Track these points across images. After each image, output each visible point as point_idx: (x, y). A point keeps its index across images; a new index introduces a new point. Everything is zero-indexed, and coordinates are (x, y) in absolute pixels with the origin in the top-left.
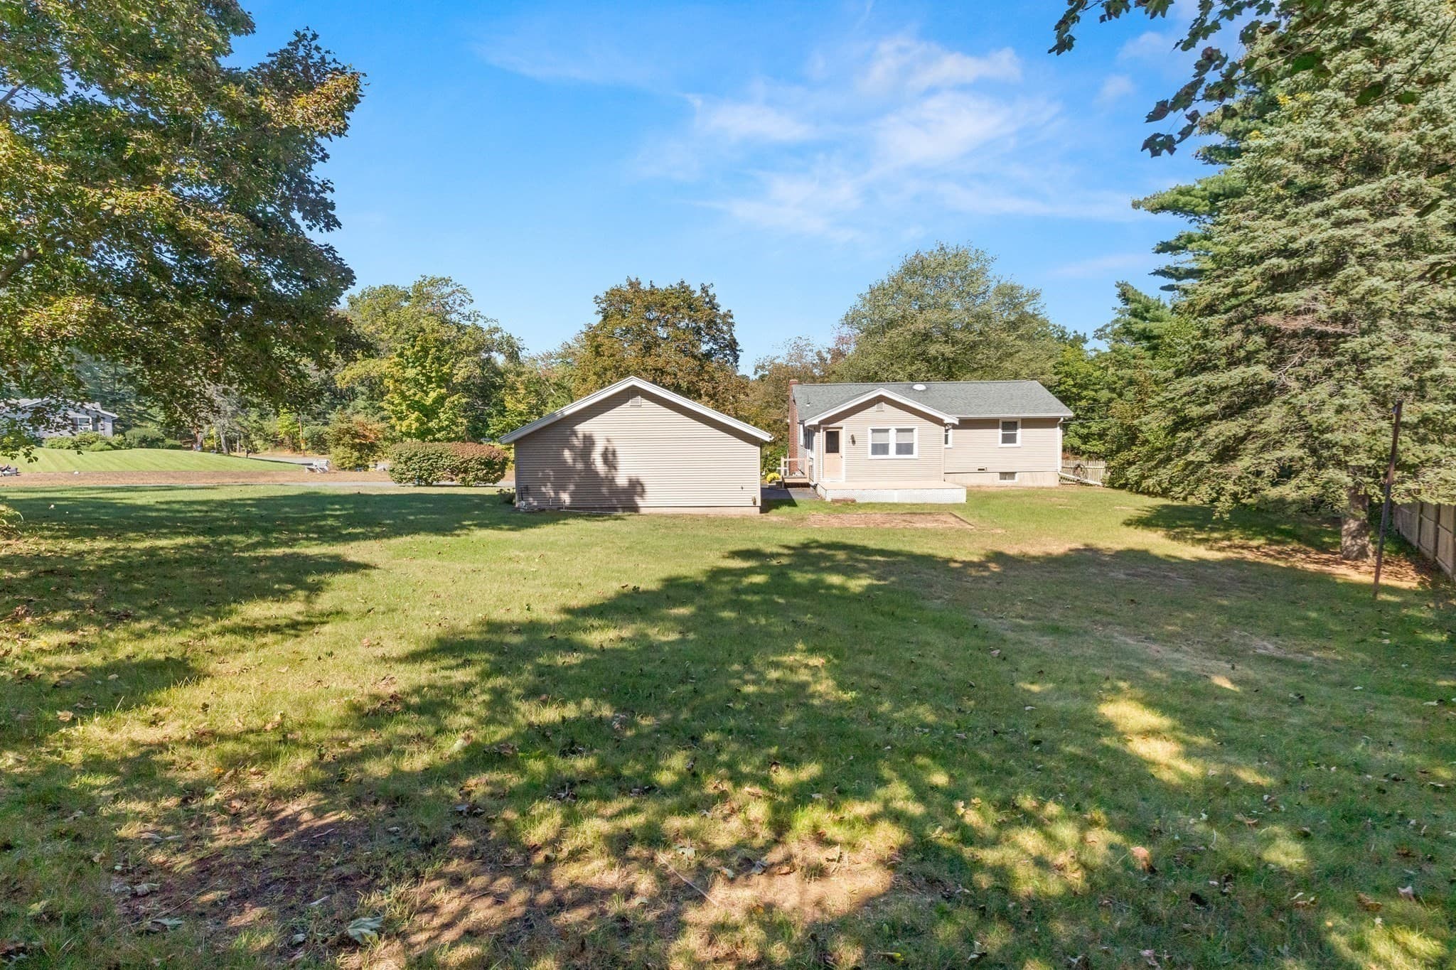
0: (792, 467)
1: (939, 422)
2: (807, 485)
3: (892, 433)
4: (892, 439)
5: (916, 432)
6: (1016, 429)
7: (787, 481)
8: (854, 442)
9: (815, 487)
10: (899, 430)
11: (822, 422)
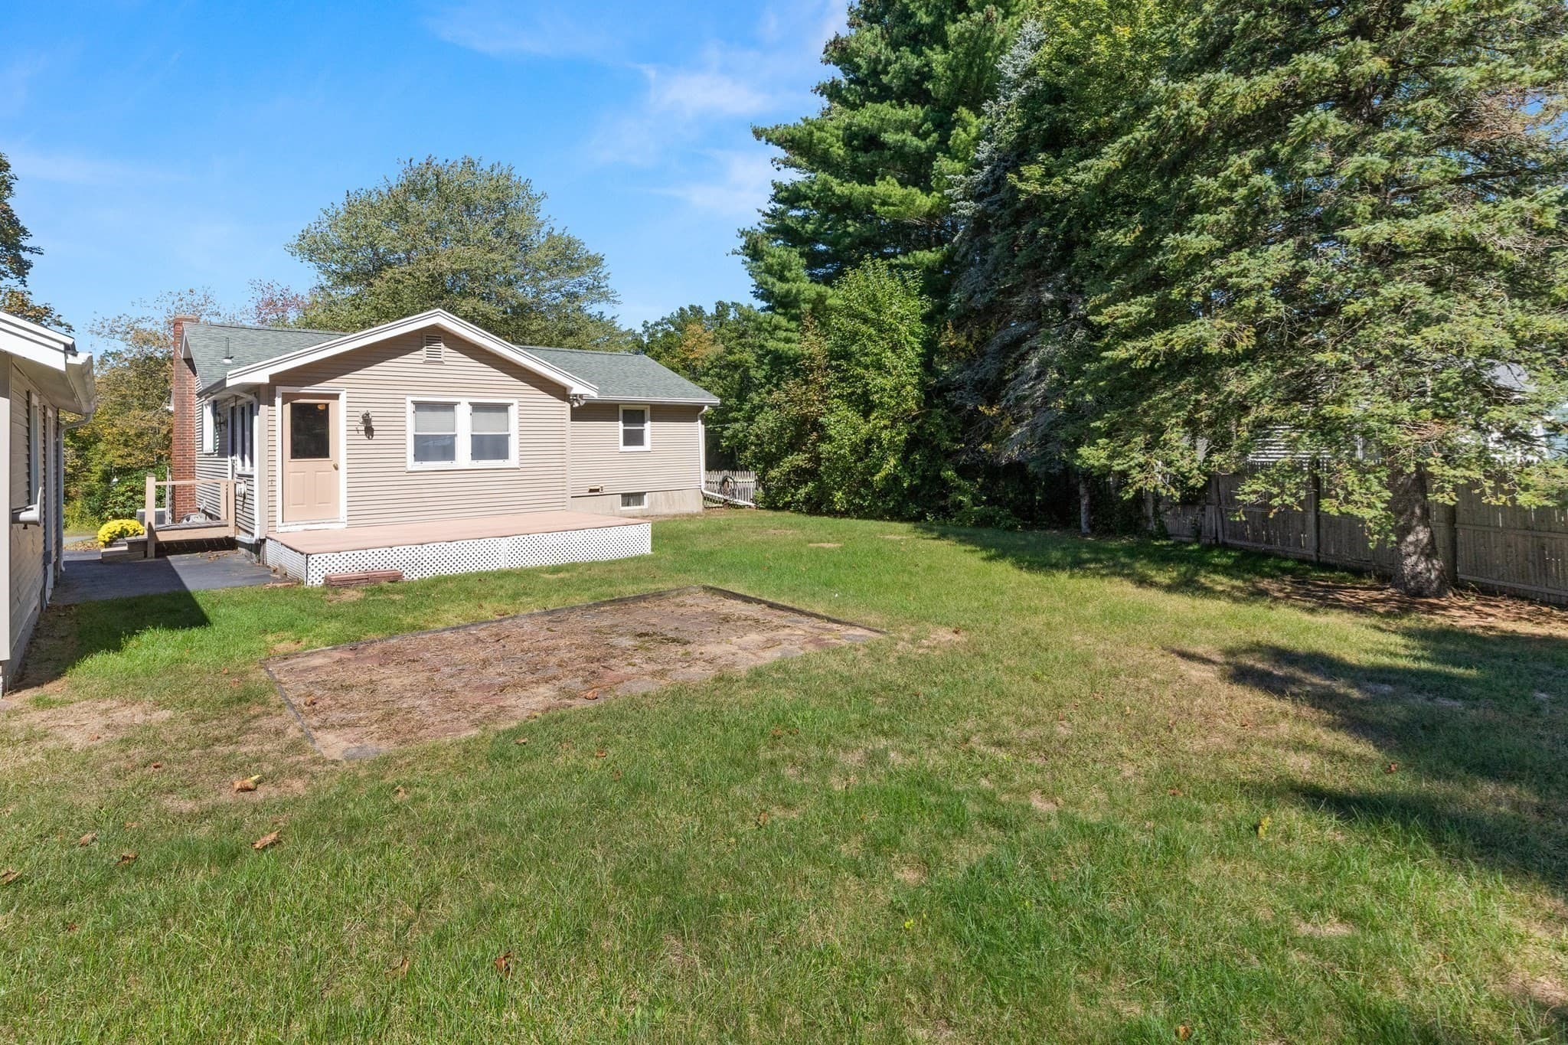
0: (177, 502)
1: (560, 392)
2: (230, 544)
3: (463, 412)
4: (464, 426)
5: (513, 411)
6: (642, 422)
7: (163, 537)
8: (369, 431)
9: (257, 548)
10: (477, 407)
11: (277, 379)
